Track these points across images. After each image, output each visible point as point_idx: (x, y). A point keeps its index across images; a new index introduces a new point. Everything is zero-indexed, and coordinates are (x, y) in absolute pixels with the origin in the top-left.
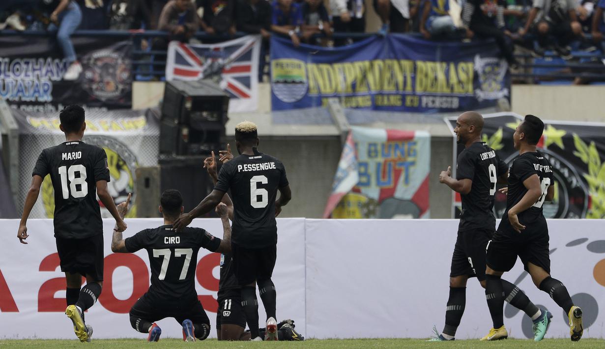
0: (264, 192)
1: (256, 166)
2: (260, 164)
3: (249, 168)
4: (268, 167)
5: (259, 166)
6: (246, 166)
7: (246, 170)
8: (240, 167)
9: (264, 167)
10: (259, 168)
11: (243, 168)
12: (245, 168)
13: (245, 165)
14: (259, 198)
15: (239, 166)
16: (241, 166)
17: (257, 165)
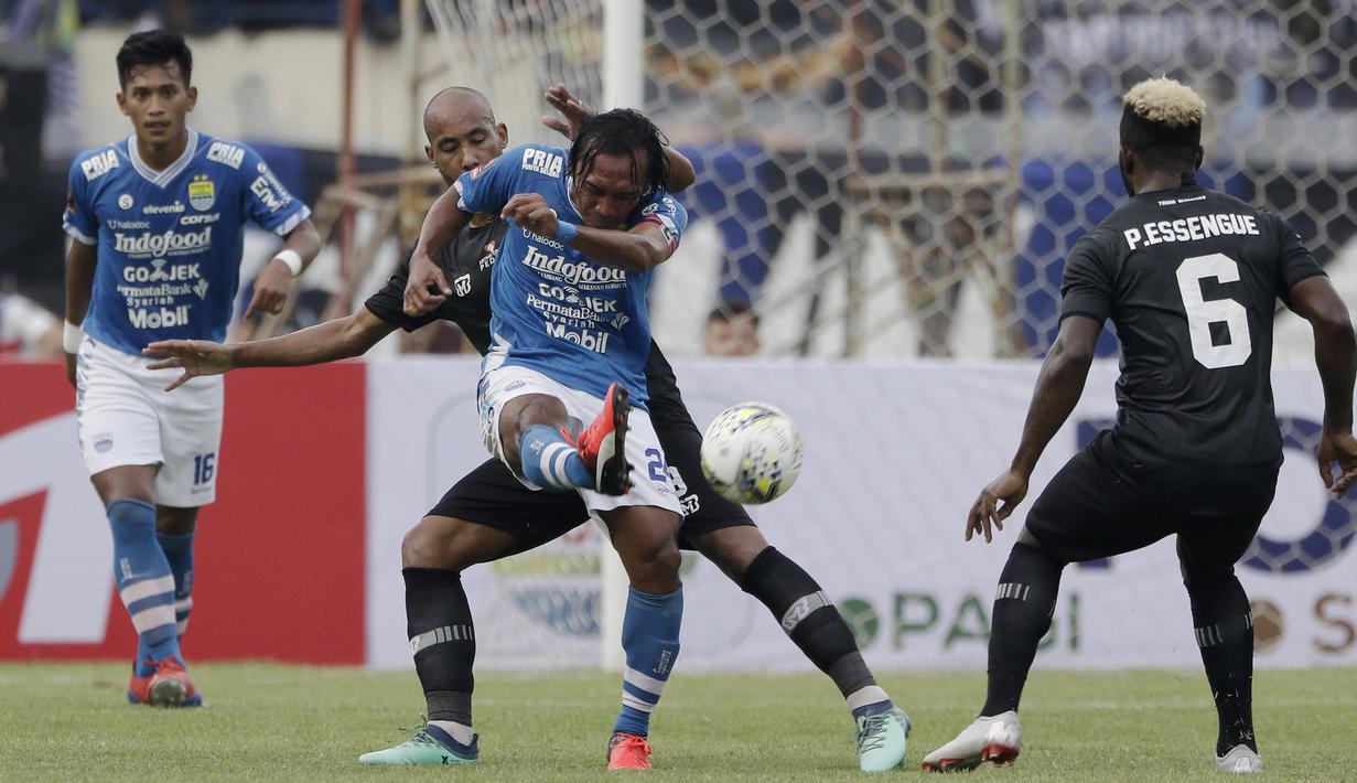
0: (1234, 313)
1: (1187, 227)
2: (1203, 219)
3: (1163, 231)
4: (1232, 229)
5: (1199, 223)
6: (1153, 229)
7: (1154, 241)
8: (1133, 236)
9: (1214, 225)
10: (1201, 231)
11: (1145, 236)
12: (1151, 234)
13: (1148, 227)
14: (1220, 333)
15: (1127, 233)
16: (1135, 231)
17: (1190, 220)
